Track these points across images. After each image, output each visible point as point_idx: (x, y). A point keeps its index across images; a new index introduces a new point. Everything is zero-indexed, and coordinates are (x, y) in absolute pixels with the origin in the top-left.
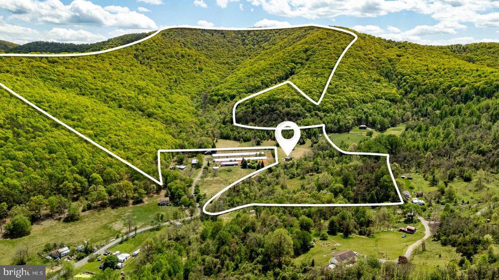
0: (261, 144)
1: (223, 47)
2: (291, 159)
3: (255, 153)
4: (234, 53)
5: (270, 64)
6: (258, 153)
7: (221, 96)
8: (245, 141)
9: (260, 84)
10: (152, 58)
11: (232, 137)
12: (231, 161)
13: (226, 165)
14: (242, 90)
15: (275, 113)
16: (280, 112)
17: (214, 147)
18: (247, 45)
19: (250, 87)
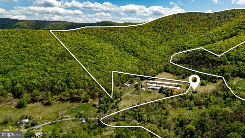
0: (185, 78)
1: (205, 21)
2: (196, 92)
3: (174, 84)
4: (210, 24)
5: (222, 29)
6: (177, 84)
7: (183, 47)
8: (177, 75)
9: (210, 41)
10: (162, 28)
11: (171, 71)
12: (157, 86)
13: (151, 89)
14: (196, 44)
15: (204, 60)
16: (208, 59)
17: (154, 76)
18: (221, 19)
19: (203, 43)
